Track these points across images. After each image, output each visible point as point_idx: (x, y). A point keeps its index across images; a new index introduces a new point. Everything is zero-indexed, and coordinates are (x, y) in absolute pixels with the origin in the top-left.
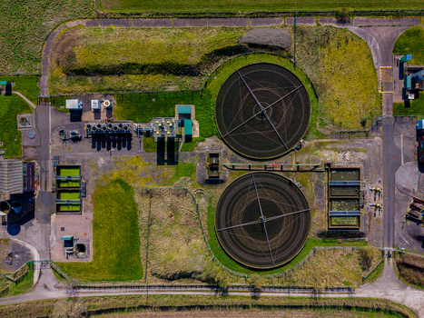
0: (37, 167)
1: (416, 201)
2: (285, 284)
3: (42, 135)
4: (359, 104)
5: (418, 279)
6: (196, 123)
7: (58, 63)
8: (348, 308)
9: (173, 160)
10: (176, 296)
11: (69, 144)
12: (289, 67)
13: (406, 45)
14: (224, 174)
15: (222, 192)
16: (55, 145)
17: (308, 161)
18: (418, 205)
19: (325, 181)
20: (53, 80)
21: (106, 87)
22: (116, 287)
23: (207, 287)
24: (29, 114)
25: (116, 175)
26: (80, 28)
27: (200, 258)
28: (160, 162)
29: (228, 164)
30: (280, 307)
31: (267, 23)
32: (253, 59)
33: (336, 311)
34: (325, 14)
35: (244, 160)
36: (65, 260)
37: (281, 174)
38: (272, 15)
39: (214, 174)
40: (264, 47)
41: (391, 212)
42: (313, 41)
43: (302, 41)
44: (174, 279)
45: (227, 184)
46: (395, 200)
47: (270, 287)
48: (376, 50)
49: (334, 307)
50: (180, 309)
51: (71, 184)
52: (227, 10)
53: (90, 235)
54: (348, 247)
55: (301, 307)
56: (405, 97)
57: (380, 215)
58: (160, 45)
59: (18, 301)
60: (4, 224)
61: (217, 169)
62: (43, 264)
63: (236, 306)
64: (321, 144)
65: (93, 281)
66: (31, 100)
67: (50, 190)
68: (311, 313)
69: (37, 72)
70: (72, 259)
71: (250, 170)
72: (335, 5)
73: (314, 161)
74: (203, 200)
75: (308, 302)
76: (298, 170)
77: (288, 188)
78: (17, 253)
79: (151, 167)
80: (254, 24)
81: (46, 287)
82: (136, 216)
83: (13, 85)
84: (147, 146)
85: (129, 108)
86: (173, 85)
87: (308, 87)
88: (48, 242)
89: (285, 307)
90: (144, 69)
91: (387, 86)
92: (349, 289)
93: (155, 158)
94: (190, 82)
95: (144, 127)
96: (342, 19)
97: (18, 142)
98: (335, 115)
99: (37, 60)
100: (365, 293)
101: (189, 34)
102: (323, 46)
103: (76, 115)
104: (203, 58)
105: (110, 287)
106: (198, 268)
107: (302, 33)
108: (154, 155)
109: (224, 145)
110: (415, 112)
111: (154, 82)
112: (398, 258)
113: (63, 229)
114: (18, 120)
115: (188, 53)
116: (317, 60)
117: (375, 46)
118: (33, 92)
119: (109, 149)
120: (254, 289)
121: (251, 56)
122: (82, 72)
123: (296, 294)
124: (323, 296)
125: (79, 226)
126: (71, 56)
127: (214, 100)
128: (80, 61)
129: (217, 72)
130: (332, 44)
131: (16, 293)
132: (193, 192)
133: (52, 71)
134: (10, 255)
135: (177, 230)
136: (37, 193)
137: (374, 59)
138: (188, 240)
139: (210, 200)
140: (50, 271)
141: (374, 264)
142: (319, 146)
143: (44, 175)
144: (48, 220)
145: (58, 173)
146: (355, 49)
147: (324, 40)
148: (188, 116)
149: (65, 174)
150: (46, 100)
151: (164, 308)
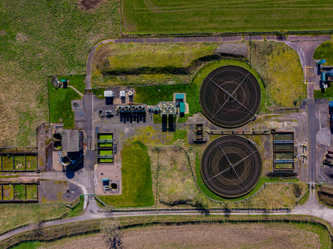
0: (85, 134)
1: (329, 152)
2: (246, 207)
3: (88, 113)
4: (292, 91)
5: (331, 202)
6: (187, 105)
7: (98, 67)
8: (287, 221)
9: (172, 129)
10: (176, 216)
11: (105, 119)
12: (247, 68)
13: (322, 53)
14: (206, 137)
15: (205, 149)
16: (96, 120)
17: (260, 128)
18: (331, 155)
19: (271, 141)
20: (94, 78)
21: (129, 82)
22: (137, 211)
23: (196, 209)
24: (79, 101)
25: (136, 138)
26: (111, 44)
27: (192, 191)
28: (164, 130)
29: (209, 131)
30: (243, 222)
31: (232, 39)
32: (223, 63)
33: (279, 223)
34: (269, 33)
35: (218, 128)
36: (104, 194)
37: (243, 137)
38: (236, 35)
39: (200, 137)
40: (231, 55)
41: (314, 160)
42: (262, 51)
43: (255, 51)
44: (175, 205)
45: (208, 144)
46: (316, 152)
47: (237, 209)
48: (302, 57)
49: (278, 221)
50: (178, 224)
51: (106, 145)
52: (206, 32)
53: (120, 178)
54: (287, 183)
55: (256, 221)
56: (322, 86)
57: (306, 162)
58: (164, 55)
59: (73, 221)
60: (64, 171)
61: (201, 134)
62: (90, 197)
63: (214, 222)
64: (268, 117)
65: (122, 207)
66: (80, 91)
67: (93, 149)
68: (263, 225)
69: (84, 73)
70: (108, 193)
71: (223, 134)
72: (276, 28)
73: (264, 128)
74: (192, 154)
75: (261, 218)
76: (254, 134)
77: (247, 145)
78: (72, 190)
79: (159, 133)
80: (224, 40)
81: (91, 211)
82: (149, 165)
83: (68, 81)
84: (156, 120)
85: (143, 96)
86: (171, 80)
87: (259, 81)
88: (92, 182)
89: (247, 221)
90: (154, 71)
91: (310, 79)
92: (287, 209)
93: (161, 127)
94: (183, 79)
95: (153, 108)
96: (281, 37)
97: (72, 118)
98: (277, 98)
99: (83, 65)
100: (297, 211)
101: (181, 47)
102: (268, 54)
103: (109, 101)
104: (192, 63)
105: (133, 211)
106: (191, 198)
107: (255, 46)
108: (160, 126)
109: (205, 119)
110: (328, 96)
111: (159, 79)
112: (319, 189)
113: (102, 174)
114: (72, 104)
115: (182, 60)
116: (265, 63)
117: (301, 54)
118: (81, 86)
119: (131, 122)
120: (227, 210)
121: (222, 61)
122: (113, 73)
123: (253, 213)
124: (270, 214)
125: (113, 172)
126: (107, 63)
127: (199, 89)
128: (112, 66)
129: (200, 71)
130: (274, 52)
131: (72, 216)
132: (186, 148)
133: (93, 73)
134: (68, 191)
135: (176, 174)
136: (85, 151)
137: (302, 62)
138: (183, 180)
139: (197, 154)
140: (94, 201)
141: (304, 192)
142: (267, 118)
143: (89, 139)
144: (92, 168)
145: (99, 138)
146: (289, 55)
147: (269, 50)
148: (181, 100)
149: (103, 138)
150: (90, 91)
151: (168, 224)
